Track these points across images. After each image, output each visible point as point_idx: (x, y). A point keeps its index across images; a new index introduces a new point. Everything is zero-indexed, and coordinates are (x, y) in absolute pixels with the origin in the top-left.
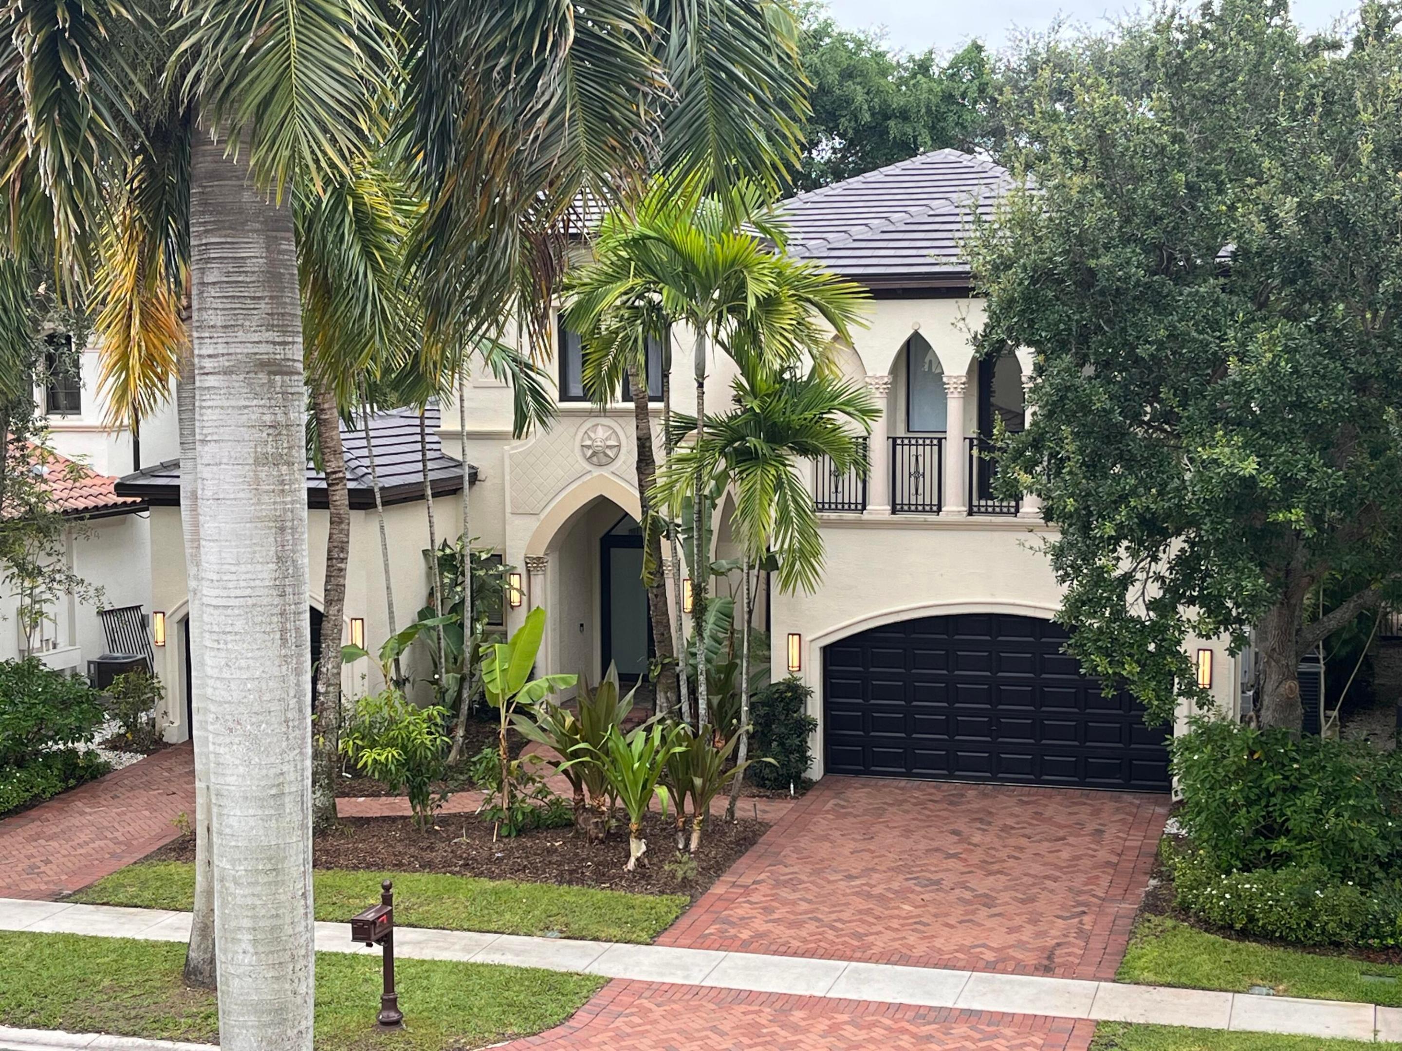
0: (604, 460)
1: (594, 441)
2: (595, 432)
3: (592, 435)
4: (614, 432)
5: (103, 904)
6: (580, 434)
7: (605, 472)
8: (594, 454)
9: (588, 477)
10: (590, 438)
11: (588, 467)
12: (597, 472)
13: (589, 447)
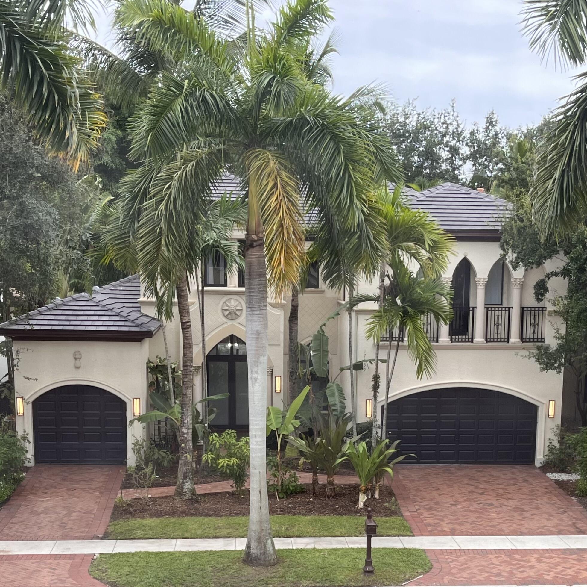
0: (234, 316)
1: (229, 307)
2: (230, 303)
3: (228, 304)
4: (240, 303)
5: (132, 539)
6: (221, 303)
7: (235, 323)
8: (230, 313)
9: (225, 325)
10: (227, 305)
11: (225, 320)
12: (230, 323)
13: (226, 310)
